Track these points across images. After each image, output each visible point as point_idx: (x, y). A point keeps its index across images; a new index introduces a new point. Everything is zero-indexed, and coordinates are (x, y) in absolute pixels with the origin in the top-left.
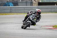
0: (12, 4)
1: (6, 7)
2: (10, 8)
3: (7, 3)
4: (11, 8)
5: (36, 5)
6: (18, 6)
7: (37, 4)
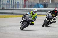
0: (42, 6)
2: (39, 10)
3: (37, 5)
4: (41, 10)
6: (48, 8)
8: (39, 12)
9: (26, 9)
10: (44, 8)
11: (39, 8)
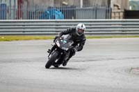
5: (119, 18)
7: (122, 14)
8: (54, 30)
9: (22, 20)
10: (66, 20)
11: (53, 20)
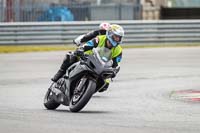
1: (49, 23)
3: (51, 11)
5: (154, 18)
7: (157, 13)
